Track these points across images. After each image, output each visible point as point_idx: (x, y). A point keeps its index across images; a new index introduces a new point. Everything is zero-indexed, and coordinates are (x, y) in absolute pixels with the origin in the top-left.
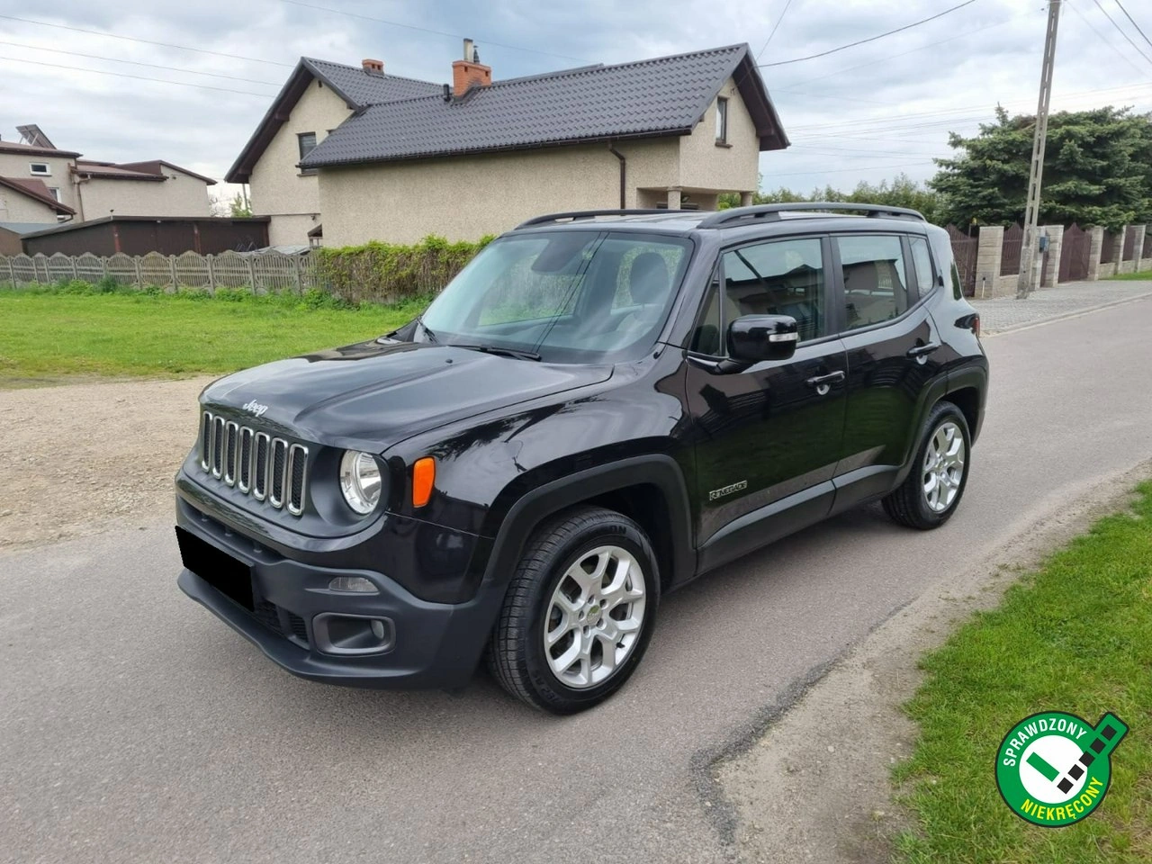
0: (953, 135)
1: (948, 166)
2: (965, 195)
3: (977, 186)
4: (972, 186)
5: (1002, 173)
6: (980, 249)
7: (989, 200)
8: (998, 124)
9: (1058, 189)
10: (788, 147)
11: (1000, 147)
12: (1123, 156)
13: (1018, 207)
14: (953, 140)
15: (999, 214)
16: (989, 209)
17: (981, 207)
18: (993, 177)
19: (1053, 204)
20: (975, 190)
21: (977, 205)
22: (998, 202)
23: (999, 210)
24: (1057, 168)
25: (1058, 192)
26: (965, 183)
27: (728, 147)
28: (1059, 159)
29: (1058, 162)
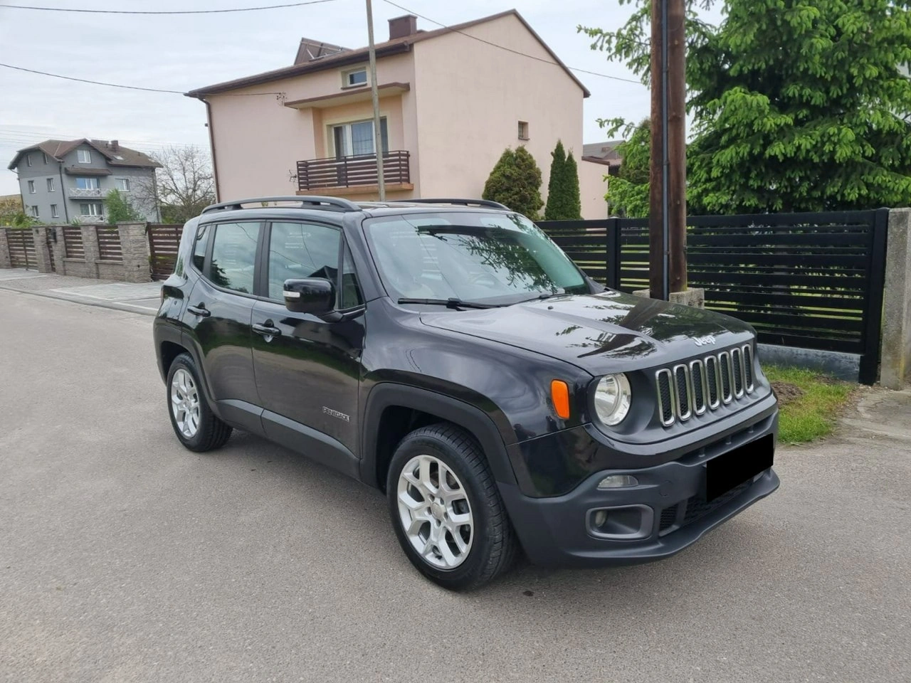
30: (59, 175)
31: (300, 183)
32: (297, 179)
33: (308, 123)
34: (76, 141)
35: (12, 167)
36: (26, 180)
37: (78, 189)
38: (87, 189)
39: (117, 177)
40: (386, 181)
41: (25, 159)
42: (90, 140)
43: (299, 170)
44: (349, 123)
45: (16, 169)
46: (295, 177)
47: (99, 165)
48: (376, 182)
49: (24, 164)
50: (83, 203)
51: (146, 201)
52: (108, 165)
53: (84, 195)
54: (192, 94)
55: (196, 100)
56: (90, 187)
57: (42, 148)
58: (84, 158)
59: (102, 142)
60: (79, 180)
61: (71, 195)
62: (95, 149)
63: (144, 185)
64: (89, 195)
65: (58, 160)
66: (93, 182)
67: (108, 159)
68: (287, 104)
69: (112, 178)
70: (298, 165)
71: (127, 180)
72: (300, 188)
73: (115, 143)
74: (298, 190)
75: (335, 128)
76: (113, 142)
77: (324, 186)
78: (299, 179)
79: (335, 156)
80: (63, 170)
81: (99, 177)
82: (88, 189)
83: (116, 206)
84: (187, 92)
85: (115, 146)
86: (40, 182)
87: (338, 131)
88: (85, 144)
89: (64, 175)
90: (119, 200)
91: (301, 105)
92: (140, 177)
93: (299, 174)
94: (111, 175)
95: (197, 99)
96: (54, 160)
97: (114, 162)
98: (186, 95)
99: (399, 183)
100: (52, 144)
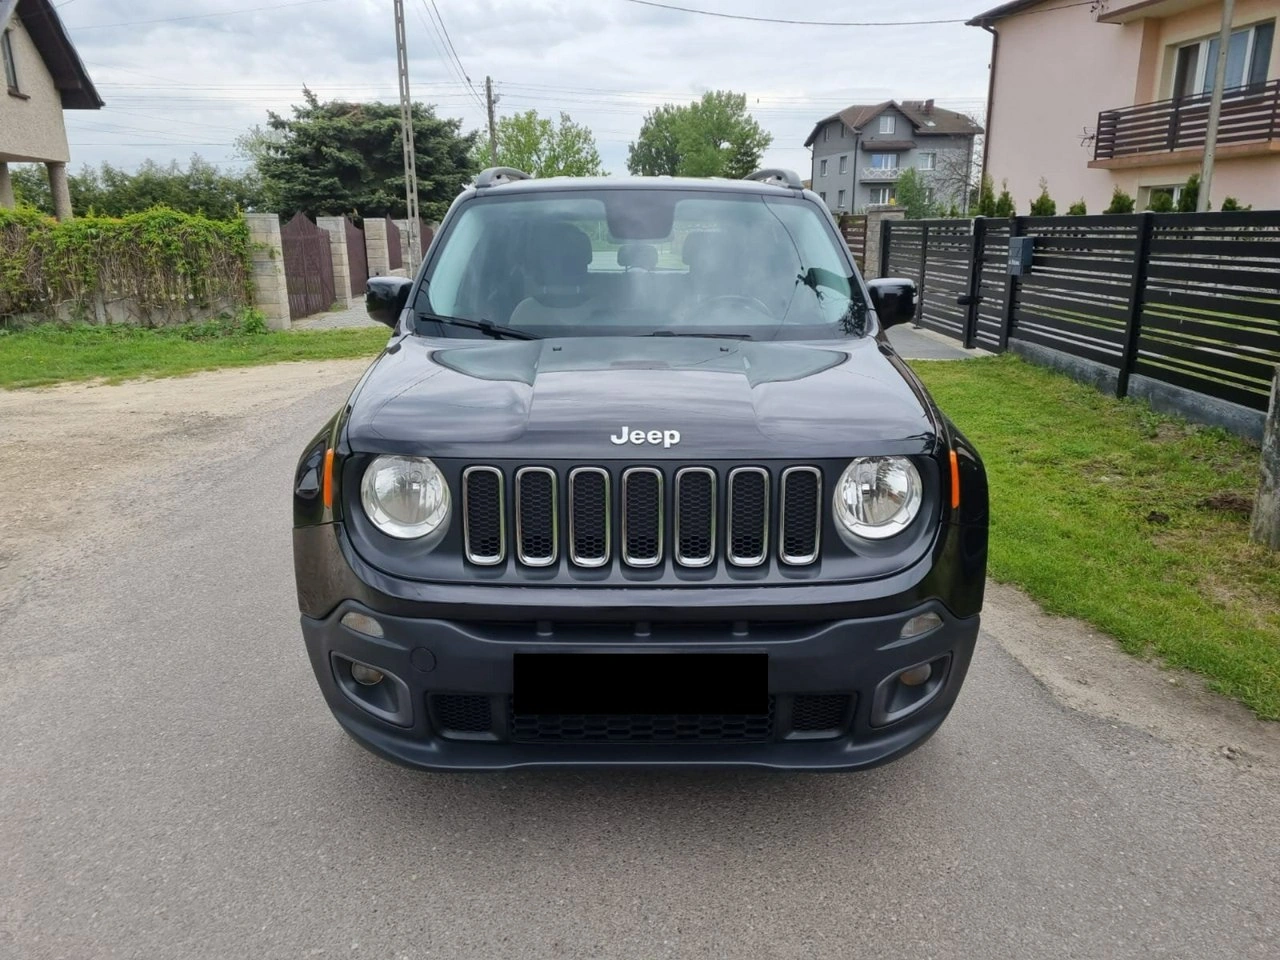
0: (272, 115)
1: (277, 149)
2: (304, 183)
3: (315, 175)
4: (311, 175)
5: (339, 162)
6: (368, 242)
7: (330, 191)
8: (309, 107)
9: (396, 182)
10: (102, 108)
11: (331, 133)
12: (442, 153)
13: (361, 200)
14: (273, 120)
15: (343, 206)
16: (333, 200)
17: (325, 198)
18: (329, 166)
19: (394, 197)
20: (314, 179)
21: (319, 196)
22: (340, 193)
23: (342, 202)
24: (388, 161)
25: (397, 185)
26: (300, 170)
27: (25, 98)
28: (391, 151)
29: (390, 154)
30: (854, 153)
31: (1097, 147)
32: (1094, 141)
33: (1132, 46)
34: (880, 105)
35: (807, 144)
36: (818, 161)
37: (872, 169)
38: (883, 169)
39: (922, 151)
40: (1219, 141)
41: (822, 134)
42: (899, 103)
43: (1100, 125)
44: (1207, 37)
45: (811, 147)
46: (1092, 138)
47: (904, 136)
48: (1202, 143)
49: (821, 138)
50: (874, 187)
51: (947, 184)
52: (915, 135)
53: (877, 177)
54: (975, 22)
55: (979, 30)
56: (886, 167)
57: (844, 119)
58: (887, 128)
59: (915, 103)
60: (876, 157)
61: (863, 178)
62: (903, 114)
63: (948, 160)
64: (884, 177)
65: (856, 132)
66: (891, 158)
67: (915, 126)
68: (1101, 19)
69: (915, 152)
70: (1101, 118)
71: (934, 155)
72: (1097, 155)
73: (930, 102)
74: (1092, 159)
75: (1181, 50)
76: (927, 102)
77: (1134, 151)
78: (1098, 141)
79: (1171, 97)
80: (859, 145)
81: (899, 151)
82: (885, 168)
83: (908, 191)
84: (971, 18)
85: (928, 109)
86: (833, 160)
87: (1188, 54)
88: (891, 108)
89: (859, 151)
90: (913, 182)
91: (1124, 17)
92: (946, 150)
93: (1099, 133)
94: (915, 148)
95: (980, 28)
96: (851, 132)
97: (922, 131)
98: (970, 23)
99: (1266, 139)
100: (855, 111)
